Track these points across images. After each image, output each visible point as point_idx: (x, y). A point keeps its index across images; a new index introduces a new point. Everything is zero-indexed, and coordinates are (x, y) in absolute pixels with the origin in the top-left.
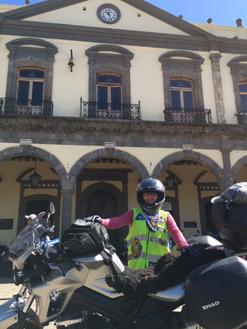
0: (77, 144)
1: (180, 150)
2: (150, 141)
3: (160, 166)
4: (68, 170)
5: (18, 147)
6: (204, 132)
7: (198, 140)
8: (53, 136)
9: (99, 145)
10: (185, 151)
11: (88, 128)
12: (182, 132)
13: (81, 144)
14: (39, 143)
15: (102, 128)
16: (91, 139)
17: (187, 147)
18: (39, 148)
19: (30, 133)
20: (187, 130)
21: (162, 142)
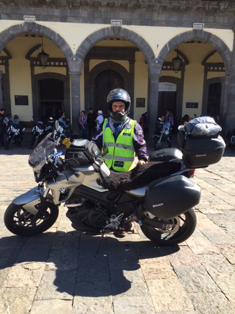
0: (82, 22)
1: (190, 29)
2: (159, 19)
3: (167, 48)
4: (74, 52)
5: (22, 24)
6: (219, 8)
7: (211, 17)
8: (57, 12)
9: (105, 23)
10: (195, 31)
11: (92, 3)
12: (195, 8)
13: (86, 22)
14: (43, 21)
15: (108, 3)
16: (96, 16)
17: (198, 26)
18: (43, 26)
19: (33, 9)
20: (201, 6)
21: (172, 20)
